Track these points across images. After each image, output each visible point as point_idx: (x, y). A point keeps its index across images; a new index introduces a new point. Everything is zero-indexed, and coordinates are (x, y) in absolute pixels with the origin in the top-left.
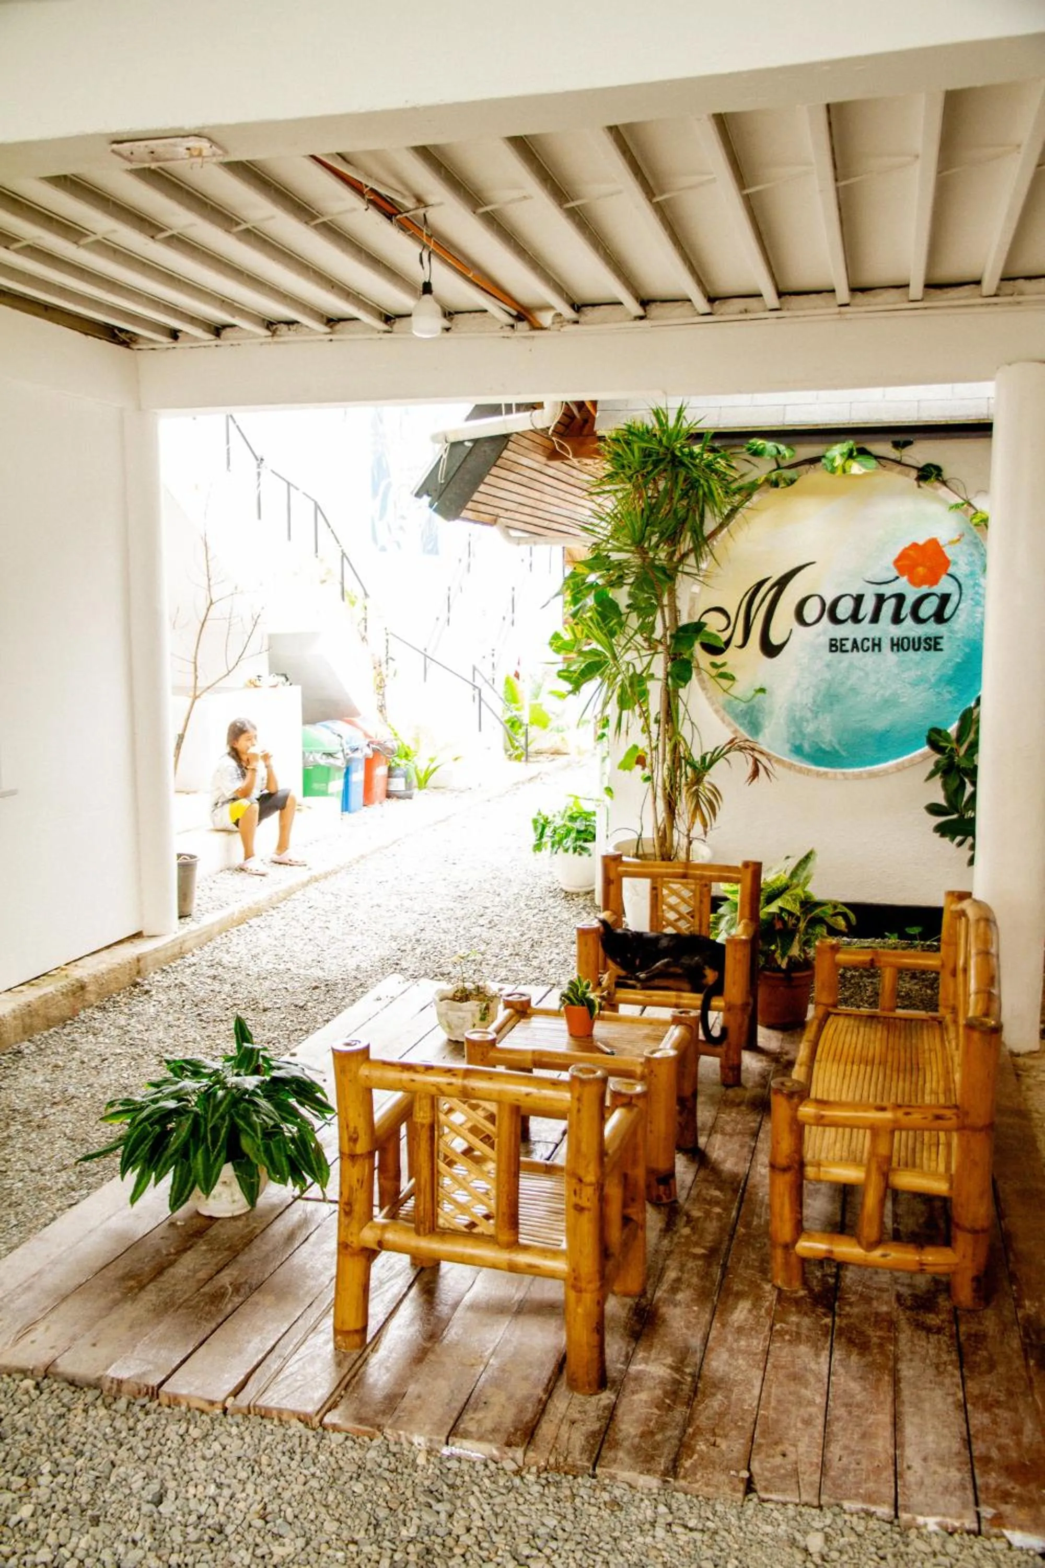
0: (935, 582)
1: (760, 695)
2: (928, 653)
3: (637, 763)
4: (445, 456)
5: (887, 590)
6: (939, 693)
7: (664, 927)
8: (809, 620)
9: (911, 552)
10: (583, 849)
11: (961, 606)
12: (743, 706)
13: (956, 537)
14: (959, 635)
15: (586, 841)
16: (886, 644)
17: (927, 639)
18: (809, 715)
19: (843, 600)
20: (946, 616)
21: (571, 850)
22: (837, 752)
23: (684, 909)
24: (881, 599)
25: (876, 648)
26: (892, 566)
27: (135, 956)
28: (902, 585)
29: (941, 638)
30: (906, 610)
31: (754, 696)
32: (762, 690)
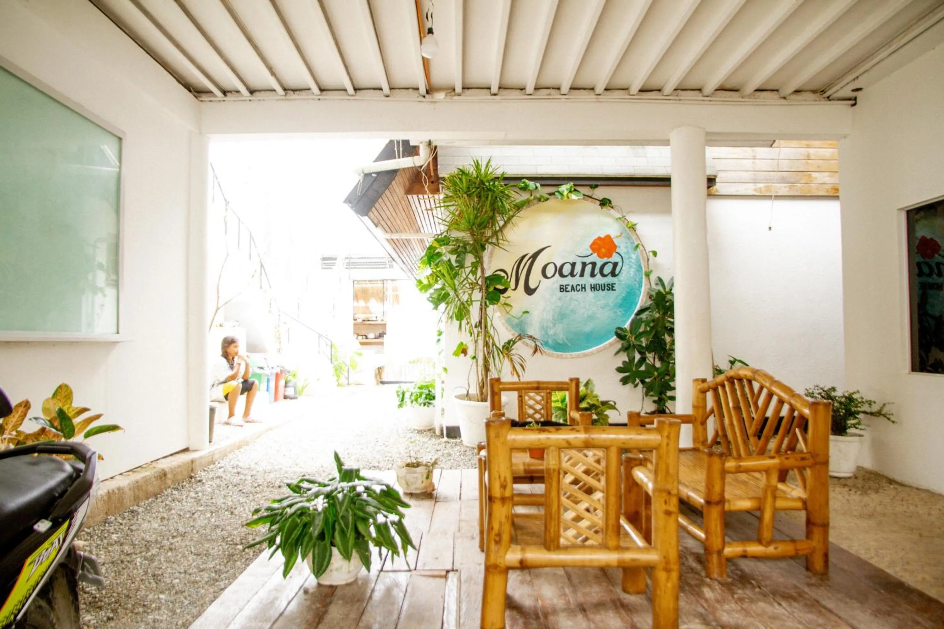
0: (610, 256)
1: (526, 315)
2: (609, 292)
3: (462, 352)
4: (361, 181)
5: (587, 260)
6: (616, 312)
7: (527, 418)
8: (549, 275)
9: (598, 241)
10: (429, 403)
11: (623, 268)
12: (517, 321)
13: (619, 234)
14: (624, 282)
15: (431, 400)
16: (588, 288)
17: (608, 285)
18: (551, 325)
19: (566, 265)
20: (617, 272)
21: (422, 405)
22: (566, 343)
23: (538, 407)
24: (584, 265)
25: (583, 290)
26: (589, 249)
27: (190, 459)
28: (594, 258)
29: (615, 284)
30: (597, 271)
31: (522, 316)
32: (527, 312)
